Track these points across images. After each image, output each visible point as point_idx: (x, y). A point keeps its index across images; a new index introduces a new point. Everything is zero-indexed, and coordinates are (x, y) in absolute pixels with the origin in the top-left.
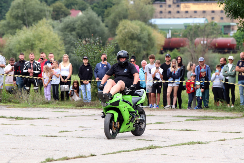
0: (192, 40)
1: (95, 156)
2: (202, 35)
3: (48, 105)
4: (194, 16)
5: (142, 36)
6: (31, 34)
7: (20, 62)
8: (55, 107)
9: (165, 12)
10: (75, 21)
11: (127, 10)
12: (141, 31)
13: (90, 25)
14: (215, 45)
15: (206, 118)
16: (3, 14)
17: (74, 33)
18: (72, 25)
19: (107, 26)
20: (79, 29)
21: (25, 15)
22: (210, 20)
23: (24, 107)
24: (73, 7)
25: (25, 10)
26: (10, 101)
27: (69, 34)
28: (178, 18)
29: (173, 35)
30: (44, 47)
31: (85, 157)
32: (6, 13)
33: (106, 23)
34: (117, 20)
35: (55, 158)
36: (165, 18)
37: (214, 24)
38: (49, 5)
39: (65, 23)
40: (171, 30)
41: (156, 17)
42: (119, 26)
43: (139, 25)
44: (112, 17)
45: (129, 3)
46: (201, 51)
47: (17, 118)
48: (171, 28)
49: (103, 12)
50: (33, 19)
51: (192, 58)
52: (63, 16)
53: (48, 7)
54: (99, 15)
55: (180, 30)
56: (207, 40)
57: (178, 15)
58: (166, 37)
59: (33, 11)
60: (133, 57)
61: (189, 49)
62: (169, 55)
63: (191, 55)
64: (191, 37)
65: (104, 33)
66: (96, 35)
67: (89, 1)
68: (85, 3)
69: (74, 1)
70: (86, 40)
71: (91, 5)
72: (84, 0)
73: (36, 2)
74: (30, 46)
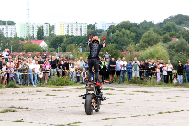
1: (184, 111)
3: (161, 85)
6: (153, 50)
7: (146, 64)
8: (164, 86)
10: (175, 44)
13: (182, 45)
16: (139, 40)
17: (174, 49)
18: (173, 46)
20: (176, 48)
21: (149, 41)
23: (149, 86)
24: (173, 36)
25: (149, 38)
26: (142, 83)
27: (171, 50)
30: (159, 56)
31: (178, 111)
32: (140, 40)
35: (163, 112)
38: (162, 36)
39: (170, 44)
47: (145, 92)
50: (153, 43)
52: (168, 41)
53: (161, 36)
54: (186, 41)
59: (153, 39)
66: (185, 50)
67: (182, 33)
68: (180, 34)
69: (174, 33)
70: (180, 53)
71: (183, 36)
72: (179, 33)
73: (155, 34)
74: (152, 56)
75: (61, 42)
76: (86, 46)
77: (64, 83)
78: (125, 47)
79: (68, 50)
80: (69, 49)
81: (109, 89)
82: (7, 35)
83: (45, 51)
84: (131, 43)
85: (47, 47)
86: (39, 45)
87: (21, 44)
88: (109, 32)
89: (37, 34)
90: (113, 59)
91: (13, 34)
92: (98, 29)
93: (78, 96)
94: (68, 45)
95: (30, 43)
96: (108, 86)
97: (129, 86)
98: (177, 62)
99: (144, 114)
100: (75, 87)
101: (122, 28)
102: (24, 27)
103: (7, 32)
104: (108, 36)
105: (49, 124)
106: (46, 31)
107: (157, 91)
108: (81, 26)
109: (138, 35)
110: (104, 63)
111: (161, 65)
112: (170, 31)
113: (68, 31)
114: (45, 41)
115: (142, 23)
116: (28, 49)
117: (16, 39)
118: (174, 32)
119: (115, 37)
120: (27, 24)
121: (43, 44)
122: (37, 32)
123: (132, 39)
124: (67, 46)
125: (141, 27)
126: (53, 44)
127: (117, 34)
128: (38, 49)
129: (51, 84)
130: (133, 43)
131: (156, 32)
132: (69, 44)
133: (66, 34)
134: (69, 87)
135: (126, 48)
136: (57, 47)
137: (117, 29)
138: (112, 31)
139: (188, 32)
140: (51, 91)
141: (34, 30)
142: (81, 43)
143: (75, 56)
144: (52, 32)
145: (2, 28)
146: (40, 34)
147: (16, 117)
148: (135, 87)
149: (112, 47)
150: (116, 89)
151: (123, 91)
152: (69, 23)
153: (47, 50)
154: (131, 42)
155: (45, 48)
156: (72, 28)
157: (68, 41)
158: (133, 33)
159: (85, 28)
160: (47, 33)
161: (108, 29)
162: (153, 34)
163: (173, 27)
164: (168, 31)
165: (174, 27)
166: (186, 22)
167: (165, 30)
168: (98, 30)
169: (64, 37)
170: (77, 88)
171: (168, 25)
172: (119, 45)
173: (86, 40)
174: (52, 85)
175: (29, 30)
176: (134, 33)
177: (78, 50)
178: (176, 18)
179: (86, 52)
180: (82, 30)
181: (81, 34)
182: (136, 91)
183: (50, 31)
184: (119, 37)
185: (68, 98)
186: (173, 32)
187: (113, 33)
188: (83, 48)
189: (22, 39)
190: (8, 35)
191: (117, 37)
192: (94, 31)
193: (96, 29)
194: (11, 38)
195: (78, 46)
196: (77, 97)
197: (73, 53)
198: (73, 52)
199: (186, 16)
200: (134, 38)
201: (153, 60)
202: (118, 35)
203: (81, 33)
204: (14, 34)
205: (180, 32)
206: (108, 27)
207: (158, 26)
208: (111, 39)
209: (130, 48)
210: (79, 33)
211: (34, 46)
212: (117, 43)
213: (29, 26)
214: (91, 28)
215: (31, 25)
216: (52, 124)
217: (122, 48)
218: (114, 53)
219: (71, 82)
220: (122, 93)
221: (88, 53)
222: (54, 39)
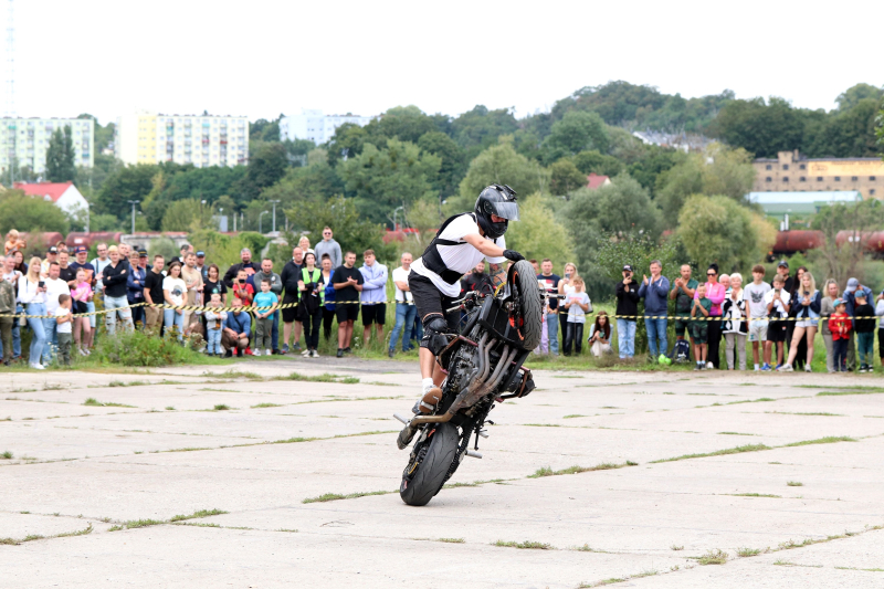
0: (830, 235)
1: (636, 464)
2: (851, 225)
4: (834, 188)
5: (730, 226)
8: (555, 367)
9: (777, 180)
10: (597, 198)
11: (699, 176)
12: (729, 216)
13: (626, 204)
14: (876, 245)
15: (860, 390)
16: (454, 184)
17: (594, 221)
18: (590, 206)
19: (659, 207)
20: (604, 214)
22: (866, 196)
24: (593, 169)
25: (497, 176)
27: (584, 222)
28: (803, 191)
29: (792, 224)
30: (536, 247)
31: (615, 467)
32: (459, 182)
33: (660, 200)
34: (681, 194)
35: (554, 470)
36: (777, 190)
37: (874, 202)
38: (546, 166)
39: (577, 201)
40: (789, 214)
41: (759, 190)
42: (684, 208)
43: (724, 205)
44: (669, 188)
45: (704, 161)
46: (848, 257)
48: (789, 210)
49: (653, 179)
51: (832, 271)
52: (572, 187)
53: (543, 169)
54: (643, 186)
55: (808, 214)
56: (861, 236)
57: (802, 185)
58: (778, 228)
60: (714, 266)
61: (824, 253)
62: (786, 264)
63: (830, 265)
64: (829, 229)
65: (654, 221)
66: (639, 225)
67: (625, 157)
68: (618, 161)
69: (595, 156)
70: (617, 235)
71: (630, 166)
72: (615, 156)
73: (520, 159)
75: (142, 190)
76: (245, 207)
77: (155, 356)
78: (398, 212)
79: (171, 223)
80: (175, 221)
81: (337, 379)
83: (77, 228)
84: (425, 196)
85: (87, 211)
86: (55, 204)
88: (336, 151)
89: (48, 159)
90: (351, 258)
92: (292, 139)
93: (212, 407)
94: (172, 202)
95: (19, 196)
96: (331, 366)
97: (415, 367)
98: (607, 271)
99: (476, 479)
100: (199, 370)
101: (386, 134)
104: (330, 169)
105: (96, 518)
106: (83, 149)
108: (222, 128)
109: (453, 162)
110: (311, 273)
111: (544, 282)
112: (579, 146)
113: (169, 148)
114: (81, 186)
115: (468, 115)
116: (12, 219)
118: (596, 152)
119: (360, 173)
120: (6, 118)
121: (71, 201)
122: (45, 152)
123: (428, 181)
124: (166, 206)
125: (463, 133)
126: (109, 199)
127: (368, 161)
128: (50, 217)
129: (105, 358)
130: (430, 194)
131: (526, 150)
132: (174, 199)
133: (164, 158)
134: (176, 372)
135: (403, 217)
136: (126, 210)
137: (367, 137)
138: (346, 148)
139: (648, 153)
140: (105, 386)
141: (36, 143)
142: (224, 194)
143: (199, 245)
144: (107, 152)
146: (58, 160)
149: (347, 212)
150: (363, 377)
151: (392, 385)
152: (176, 115)
153: (88, 222)
154: (423, 193)
155: (78, 213)
156: (186, 136)
157: (173, 186)
158: (432, 154)
159: (240, 134)
160: (86, 156)
161: (333, 138)
162: (514, 160)
163: (590, 133)
164: (573, 147)
165: (594, 130)
166: (640, 110)
167: (558, 143)
168: (292, 144)
169: (156, 172)
170: (210, 375)
171: (572, 124)
172: (373, 203)
173: (243, 184)
174: (106, 362)
175: (14, 144)
176: (436, 154)
177: (210, 222)
178: (604, 96)
179: (245, 229)
180: (226, 143)
181: (223, 160)
183: (99, 148)
184: (374, 170)
185: (170, 413)
186: (590, 152)
187: (351, 155)
188: (230, 215)
191: (367, 170)
192: (275, 148)
193: (283, 139)
195: (212, 208)
196: (207, 410)
197: (192, 235)
198: (190, 231)
199: (642, 87)
202: (374, 162)
203: (224, 154)
205: (618, 150)
206: (332, 133)
207: (533, 128)
208: (344, 179)
209: (421, 214)
210: (215, 156)
211: (34, 206)
212: (369, 193)
213: (12, 125)
214: (264, 133)
215: (22, 123)
216: (107, 521)
217: (389, 217)
218: (358, 233)
219: (183, 351)
220: (388, 396)
221: (252, 233)
222: (114, 179)
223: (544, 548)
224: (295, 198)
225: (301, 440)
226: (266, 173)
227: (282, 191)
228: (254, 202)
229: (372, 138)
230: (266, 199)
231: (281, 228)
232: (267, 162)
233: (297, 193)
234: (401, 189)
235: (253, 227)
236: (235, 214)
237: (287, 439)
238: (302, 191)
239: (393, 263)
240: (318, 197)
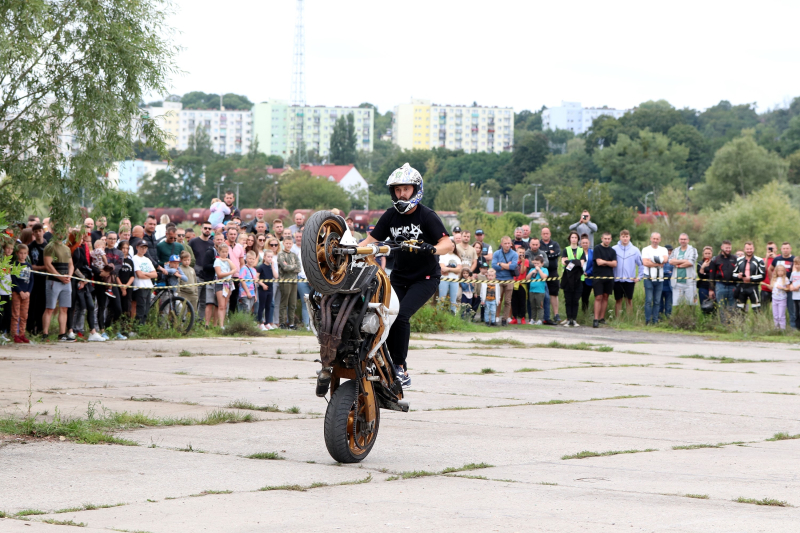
3: (780, 337)
6: (751, 208)
7: (723, 257)
8: (792, 340)
16: (700, 172)
21: (739, 174)
23: (736, 340)
25: (740, 165)
26: (711, 329)
30: (774, 232)
32: (705, 170)
35: (791, 434)
38: (784, 157)
47: (724, 360)
50: (754, 181)
53: (781, 160)
59: (754, 167)
73: (761, 151)
74: (748, 230)
76: (510, 190)
77: (428, 323)
78: (649, 196)
79: (443, 203)
80: (446, 201)
81: (593, 348)
82: (221, 145)
83: (358, 206)
84: (674, 183)
85: (367, 191)
86: (338, 184)
87: (272, 177)
88: (593, 140)
89: (332, 144)
90: (606, 238)
91: (245, 143)
92: (553, 129)
93: (479, 371)
94: (444, 184)
95: (306, 177)
96: (588, 336)
97: (664, 338)
99: (720, 441)
100: (467, 337)
101: (638, 126)
102: (285, 119)
103: (223, 135)
104: (587, 156)
105: (375, 469)
106: (364, 135)
107: (768, 359)
108: (490, 118)
109: (699, 152)
110: (574, 251)
111: (783, 263)
113: (442, 135)
114: (361, 169)
115: (713, 110)
116: (299, 198)
117: (256, 159)
119: (614, 161)
120: (295, 106)
121: (353, 181)
122: (329, 137)
123: (676, 168)
124: (439, 188)
125: (708, 125)
127: (622, 149)
128: (333, 196)
130: (678, 181)
131: (766, 142)
132: (446, 182)
133: (437, 144)
134: (447, 338)
135: (654, 201)
137: (622, 128)
138: (602, 138)
141: (322, 129)
142: (490, 178)
143: (468, 224)
144: (385, 138)
145: (206, 121)
146: (341, 144)
147: (257, 442)
148: (687, 343)
149: (603, 196)
150: (617, 346)
151: (643, 354)
152: (448, 106)
153: (367, 201)
154: (672, 180)
155: (358, 193)
156: (457, 125)
157: (444, 170)
158: (681, 144)
159: (506, 124)
160: (366, 142)
161: (590, 129)
162: (755, 151)
167: (796, 136)
168: (553, 134)
169: (430, 157)
170: (478, 341)
172: (627, 188)
173: (508, 169)
175: (302, 129)
176: (684, 144)
177: (478, 203)
179: (510, 210)
180: (493, 131)
181: (490, 147)
182: (690, 357)
183: (378, 134)
184: (628, 158)
185: (442, 375)
187: (607, 144)
188: (497, 197)
189: (277, 162)
190: (224, 145)
191: (621, 158)
192: (537, 137)
193: (545, 128)
194: (237, 157)
195: (480, 190)
196: (475, 373)
197: (462, 214)
198: (459, 211)
200: (685, 163)
201: (752, 246)
202: (628, 151)
203: (491, 141)
204: (249, 143)
206: (590, 124)
207: (773, 122)
208: (600, 166)
209: (670, 199)
210: (483, 143)
211: (319, 186)
212: (622, 179)
213: (301, 113)
214: (527, 124)
215: (309, 111)
216: (384, 471)
217: (640, 201)
218: (612, 216)
219: (454, 319)
220: (639, 363)
221: (516, 214)
222: (392, 163)
223: (781, 505)
224: (555, 183)
225: (560, 402)
226: (529, 160)
227: (544, 176)
228: (518, 186)
229: (626, 130)
230: (529, 183)
231: (542, 209)
232: (530, 149)
233: (557, 178)
234: (652, 176)
235: (516, 208)
236: (501, 196)
237: (548, 401)
238: (561, 176)
239: (643, 243)
240: (576, 182)
